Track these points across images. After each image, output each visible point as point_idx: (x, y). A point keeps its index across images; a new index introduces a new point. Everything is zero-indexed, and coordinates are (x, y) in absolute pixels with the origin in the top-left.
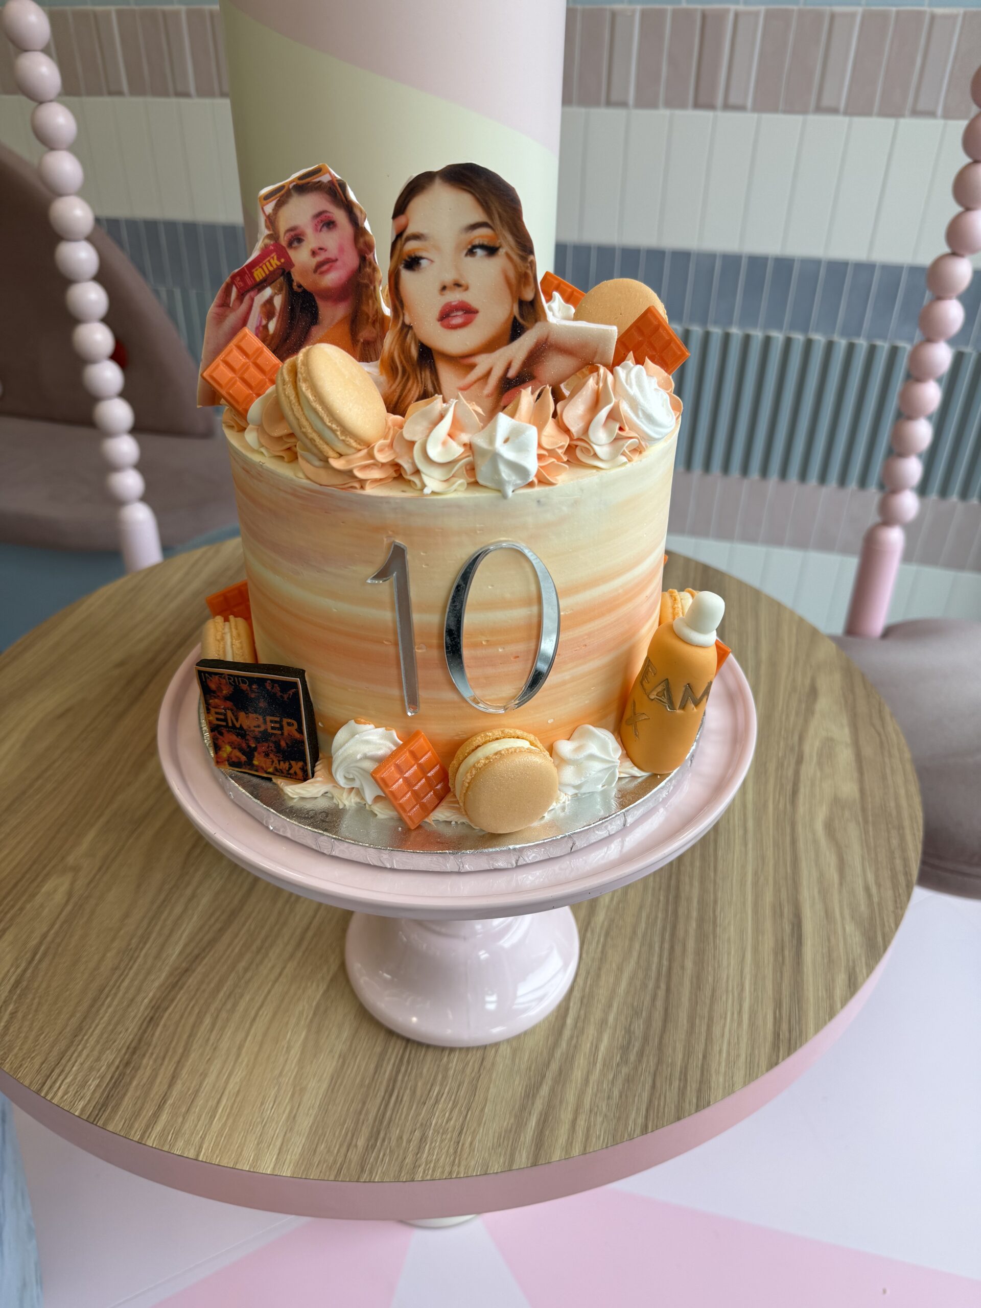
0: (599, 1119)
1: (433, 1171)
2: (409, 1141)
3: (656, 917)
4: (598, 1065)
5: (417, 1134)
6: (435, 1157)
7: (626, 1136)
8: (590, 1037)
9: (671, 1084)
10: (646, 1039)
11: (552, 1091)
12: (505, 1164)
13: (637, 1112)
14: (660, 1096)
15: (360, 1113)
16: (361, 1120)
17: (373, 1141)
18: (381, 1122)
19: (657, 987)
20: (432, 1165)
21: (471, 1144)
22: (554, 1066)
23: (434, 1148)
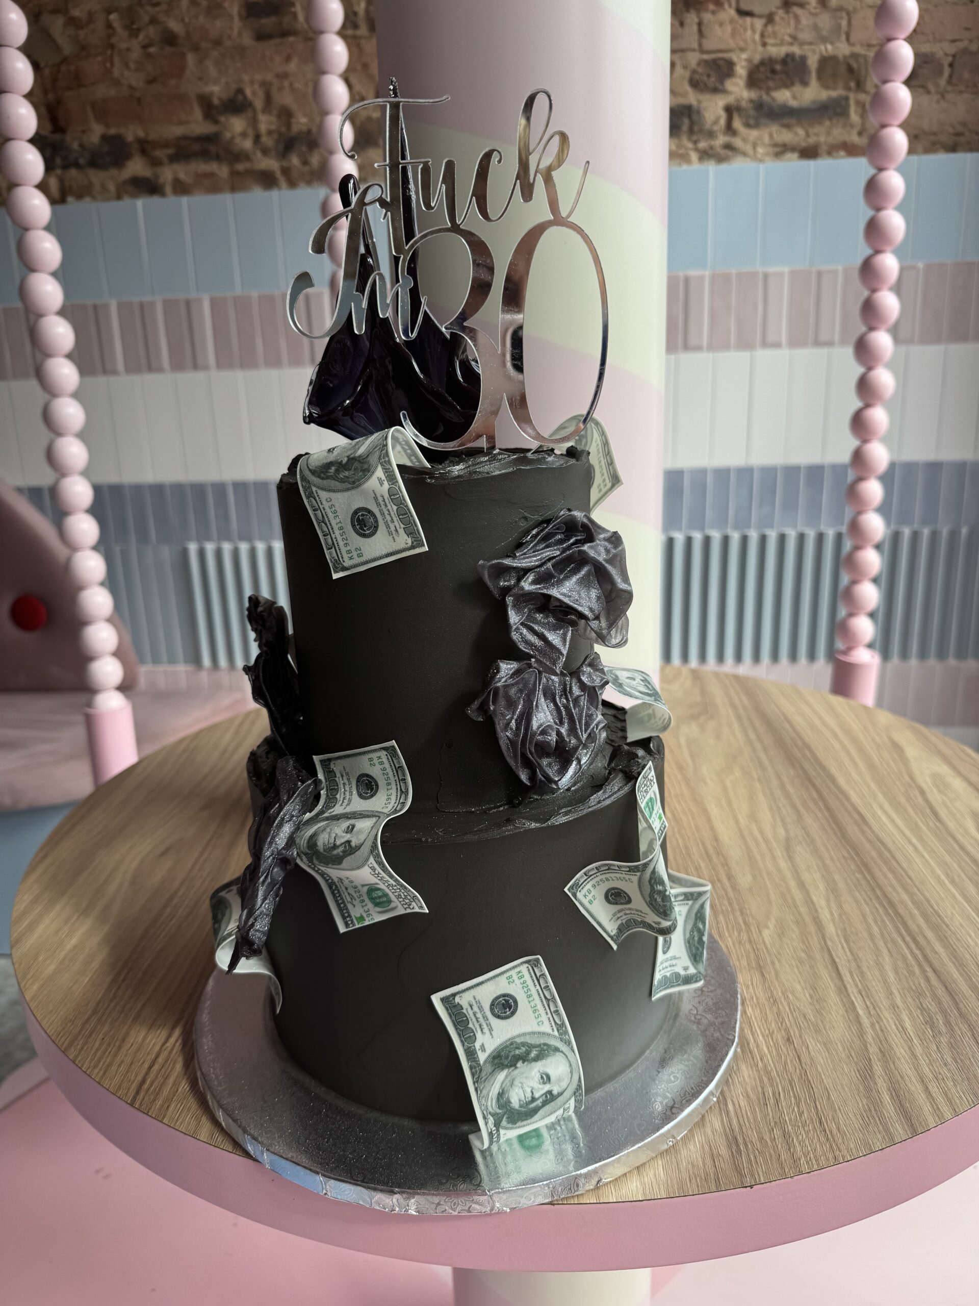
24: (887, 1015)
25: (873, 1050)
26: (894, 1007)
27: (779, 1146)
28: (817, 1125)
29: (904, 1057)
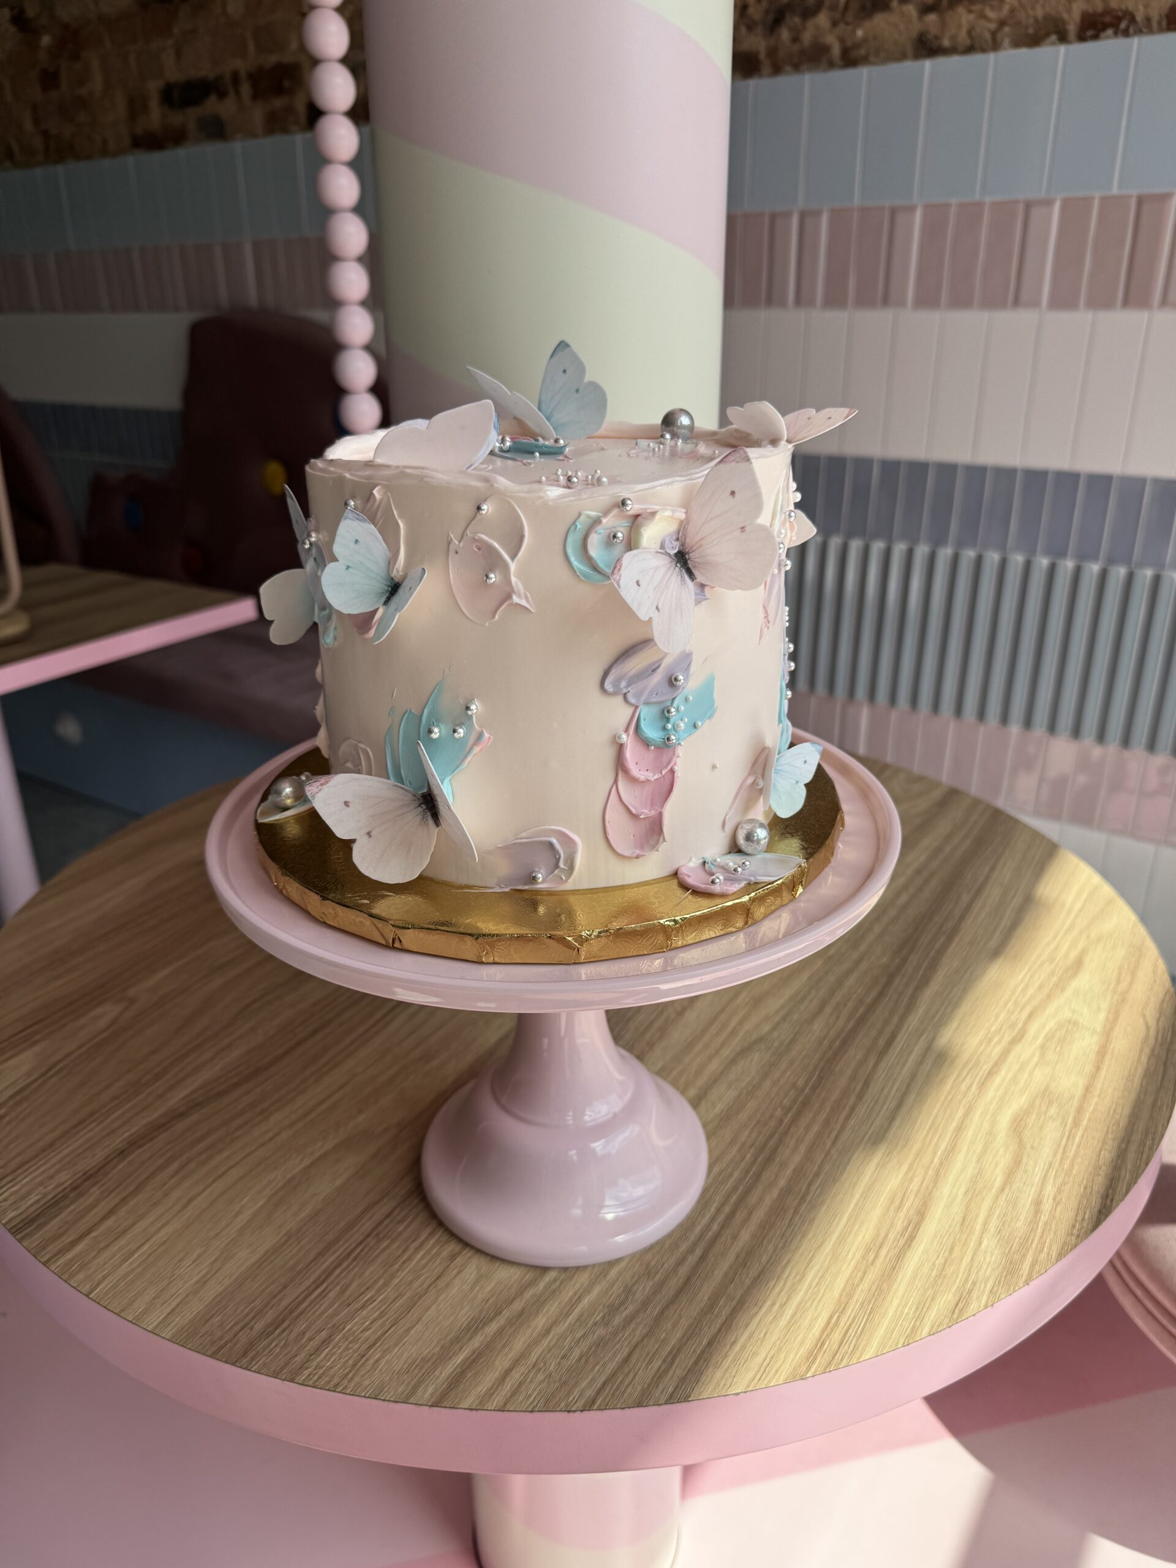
0: (540, 1377)
1: (319, 1378)
2: (311, 1339)
3: (731, 1175)
4: (571, 1318)
5: (324, 1334)
6: (328, 1364)
7: (563, 1405)
8: (578, 1286)
9: (650, 1362)
10: (645, 1304)
11: (501, 1331)
12: (402, 1394)
13: (589, 1383)
14: (629, 1372)
15: (275, 1296)
16: (271, 1305)
17: (272, 1328)
18: (292, 1312)
19: (691, 1251)
20: (321, 1372)
21: (377, 1361)
22: (517, 1306)
23: (332, 1355)
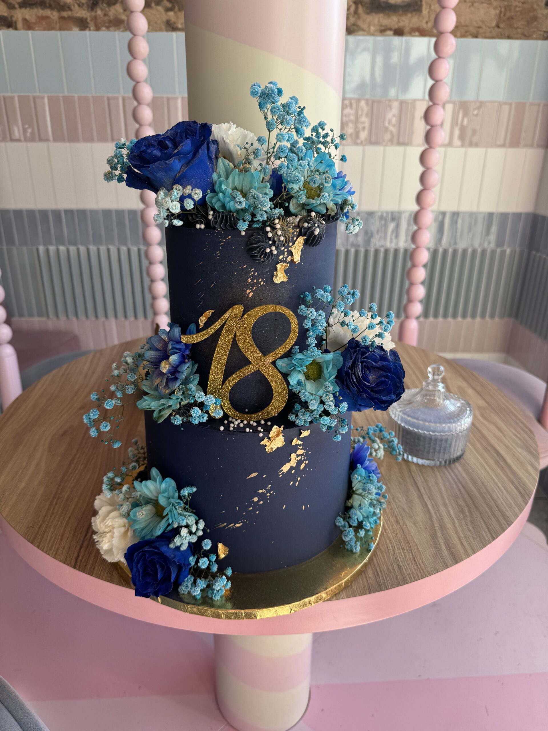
24: (442, 509)
25: (437, 525)
26: (445, 504)
27: (396, 572)
28: (413, 561)
29: (451, 528)
